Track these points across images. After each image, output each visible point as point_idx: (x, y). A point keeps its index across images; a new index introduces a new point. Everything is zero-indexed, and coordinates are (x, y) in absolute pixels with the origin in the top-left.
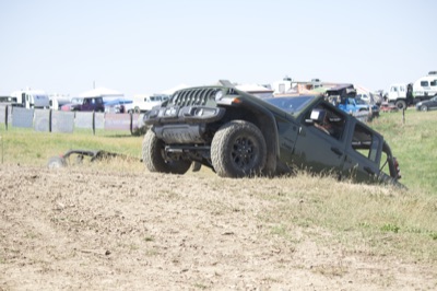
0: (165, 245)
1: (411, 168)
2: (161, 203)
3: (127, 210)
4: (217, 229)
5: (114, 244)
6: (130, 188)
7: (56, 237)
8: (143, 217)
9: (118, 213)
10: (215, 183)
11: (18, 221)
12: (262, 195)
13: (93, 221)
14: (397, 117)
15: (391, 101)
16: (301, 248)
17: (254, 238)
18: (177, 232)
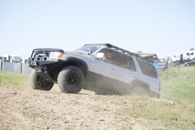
0: (73, 125)
1: (182, 92)
2: (72, 106)
3: (56, 109)
4: (97, 118)
5: (51, 124)
6: (58, 99)
7: (25, 121)
8: (64, 112)
9: (52, 110)
10: (96, 97)
11: (8, 113)
12: (117, 103)
13: (42, 114)
14: (176, 69)
15: (173, 62)
16: (134, 127)
17: (113, 122)
18: (79, 119)
